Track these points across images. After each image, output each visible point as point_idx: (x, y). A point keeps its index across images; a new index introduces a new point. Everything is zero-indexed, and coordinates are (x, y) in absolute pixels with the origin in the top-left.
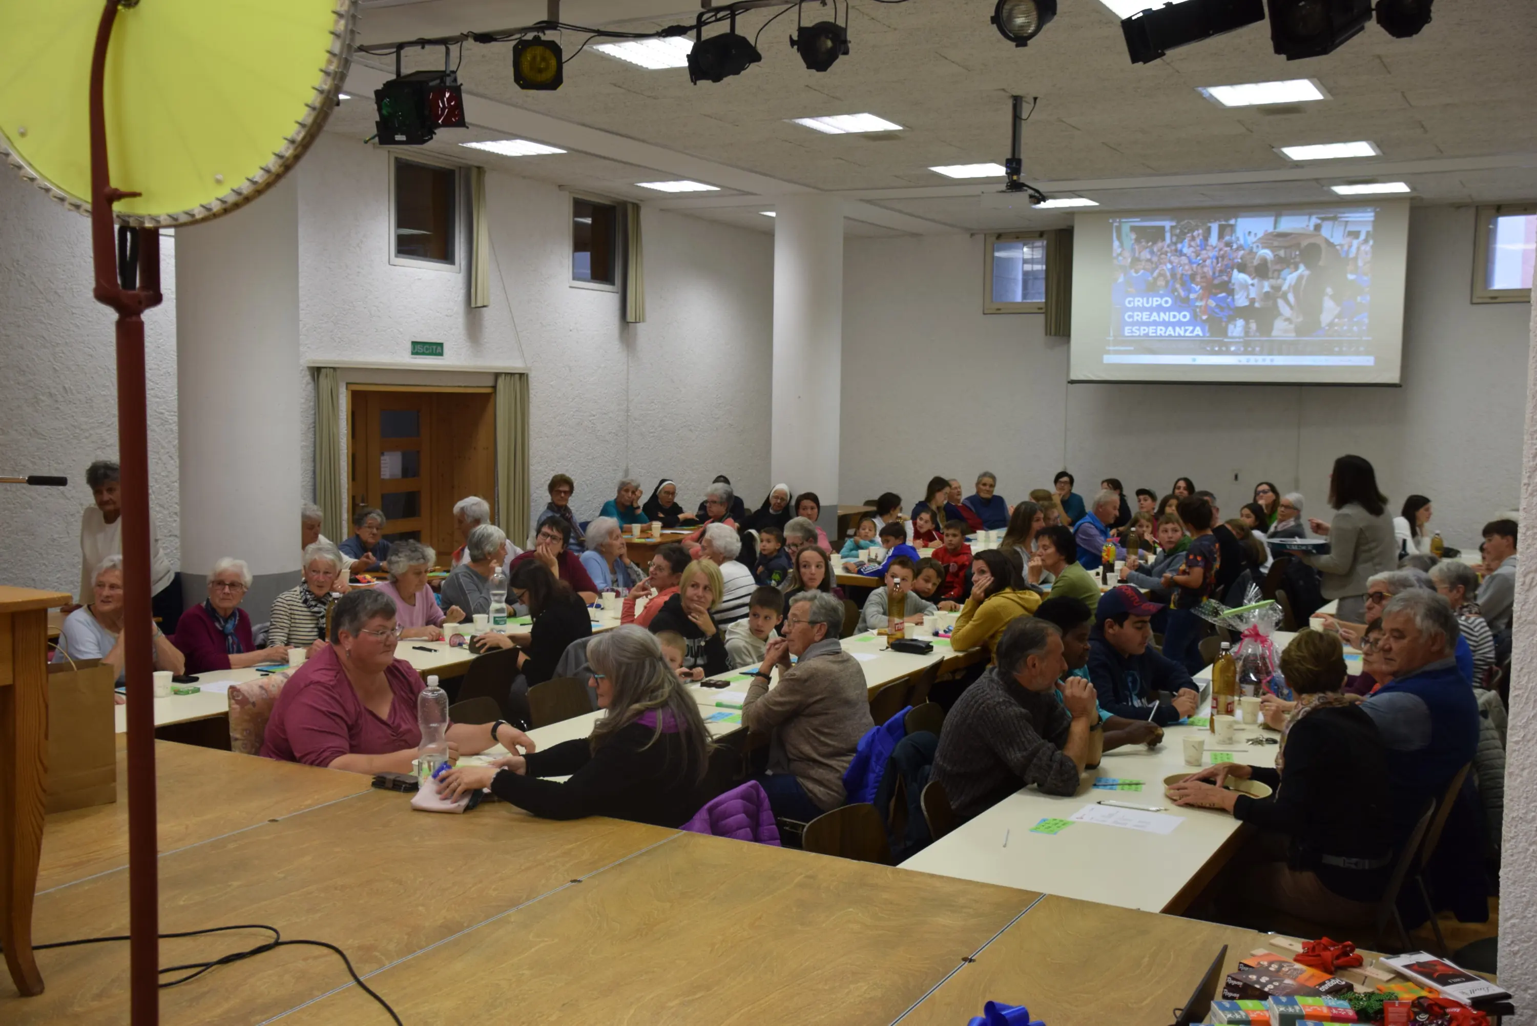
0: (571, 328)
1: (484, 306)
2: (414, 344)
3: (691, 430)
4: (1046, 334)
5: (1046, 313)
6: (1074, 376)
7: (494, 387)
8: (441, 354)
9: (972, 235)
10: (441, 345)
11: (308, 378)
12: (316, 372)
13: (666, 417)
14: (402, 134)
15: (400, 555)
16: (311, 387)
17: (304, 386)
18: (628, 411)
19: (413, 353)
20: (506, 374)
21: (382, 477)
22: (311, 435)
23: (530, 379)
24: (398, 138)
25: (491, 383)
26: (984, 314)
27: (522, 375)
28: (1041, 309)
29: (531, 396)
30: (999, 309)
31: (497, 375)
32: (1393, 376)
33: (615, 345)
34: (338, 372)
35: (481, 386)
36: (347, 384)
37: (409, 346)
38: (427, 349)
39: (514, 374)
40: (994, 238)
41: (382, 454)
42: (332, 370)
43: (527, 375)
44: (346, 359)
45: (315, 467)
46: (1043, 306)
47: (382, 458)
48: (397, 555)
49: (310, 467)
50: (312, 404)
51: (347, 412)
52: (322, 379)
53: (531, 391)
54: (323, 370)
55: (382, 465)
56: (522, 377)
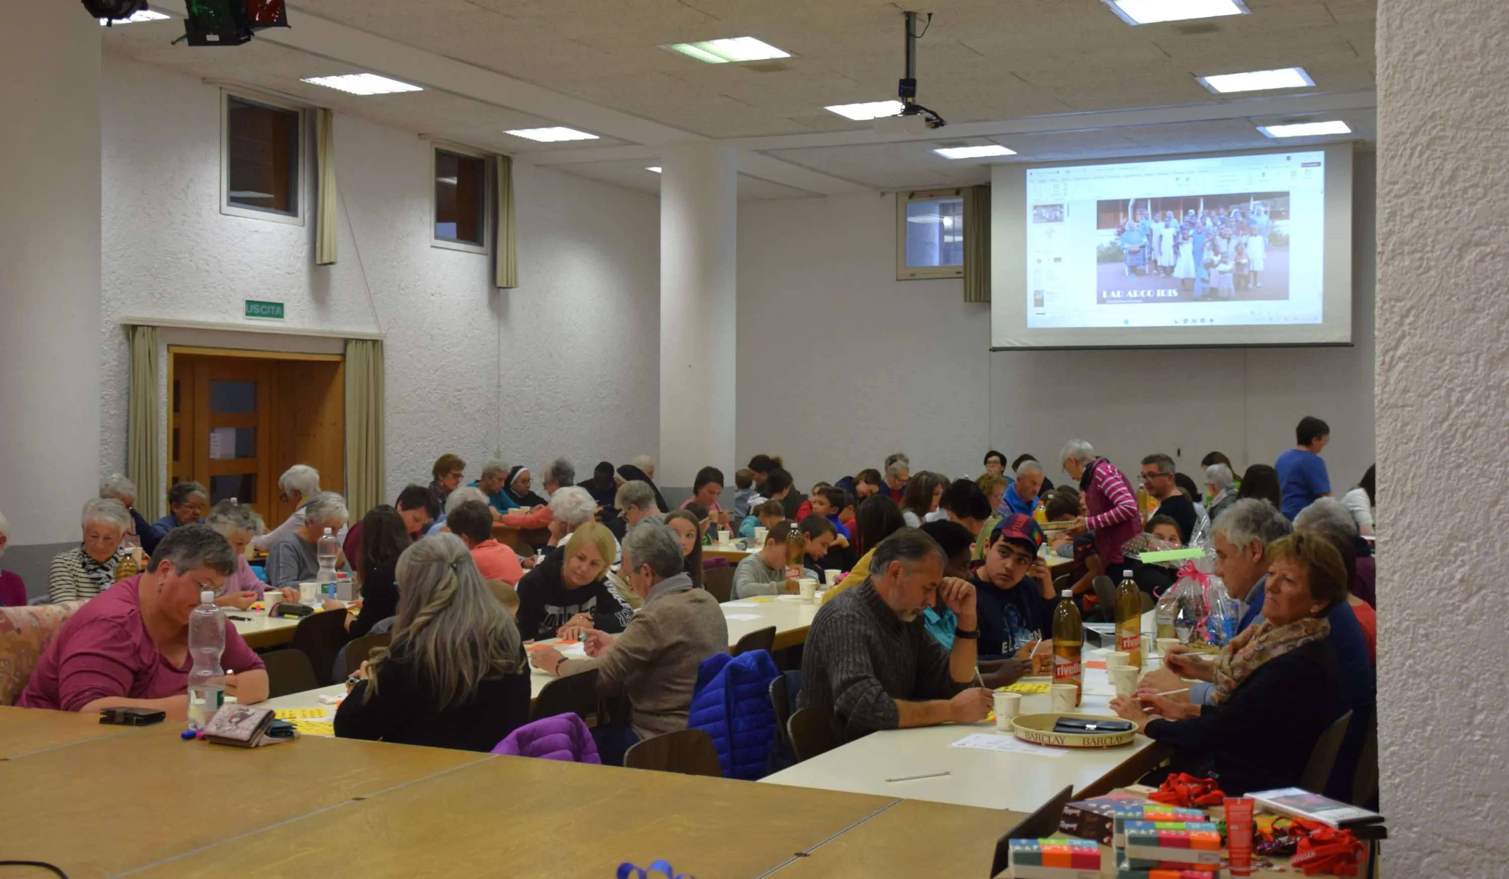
0: (433, 292)
1: (331, 263)
2: (249, 303)
3: (572, 411)
4: (966, 301)
5: (965, 278)
6: (995, 344)
7: (344, 355)
8: (281, 316)
9: (882, 194)
10: (281, 305)
11: (122, 337)
12: (131, 330)
13: (542, 394)
14: (214, 34)
16: (125, 347)
17: (116, 346)
18: (499, 386)
19: (247, 314)
20: (357, 340)
21: (212, 457)
22: (124, 402)
23: (385, 347)
24: (211, 38)
25: (340, 351)
26: (898, 280)
27: (375, 342)
28: (959, 273)
29: (386, 366)
30: (914, 275)
31: (346, 341)
32: (1343, 334)
33: (484, 314)
34: (158, 330)
35: (330, 354)
36: (169, 346)
37: (243, 305)
38: (264, 310)
39: (366, 341)
40: (907, 198)
41: (213, 431)
42: (150, 329)
43: (382, 342)
44: (168, 317)
45: (127, 438)
46: (961, 270)
47: (212, 435)
49: (123, 439)
50: (125, 367)
51: (168, 376)
52: (138, 336)
53: (386, 361)
54: (139, 328)
55: (212, 443)
56: (376, 344)
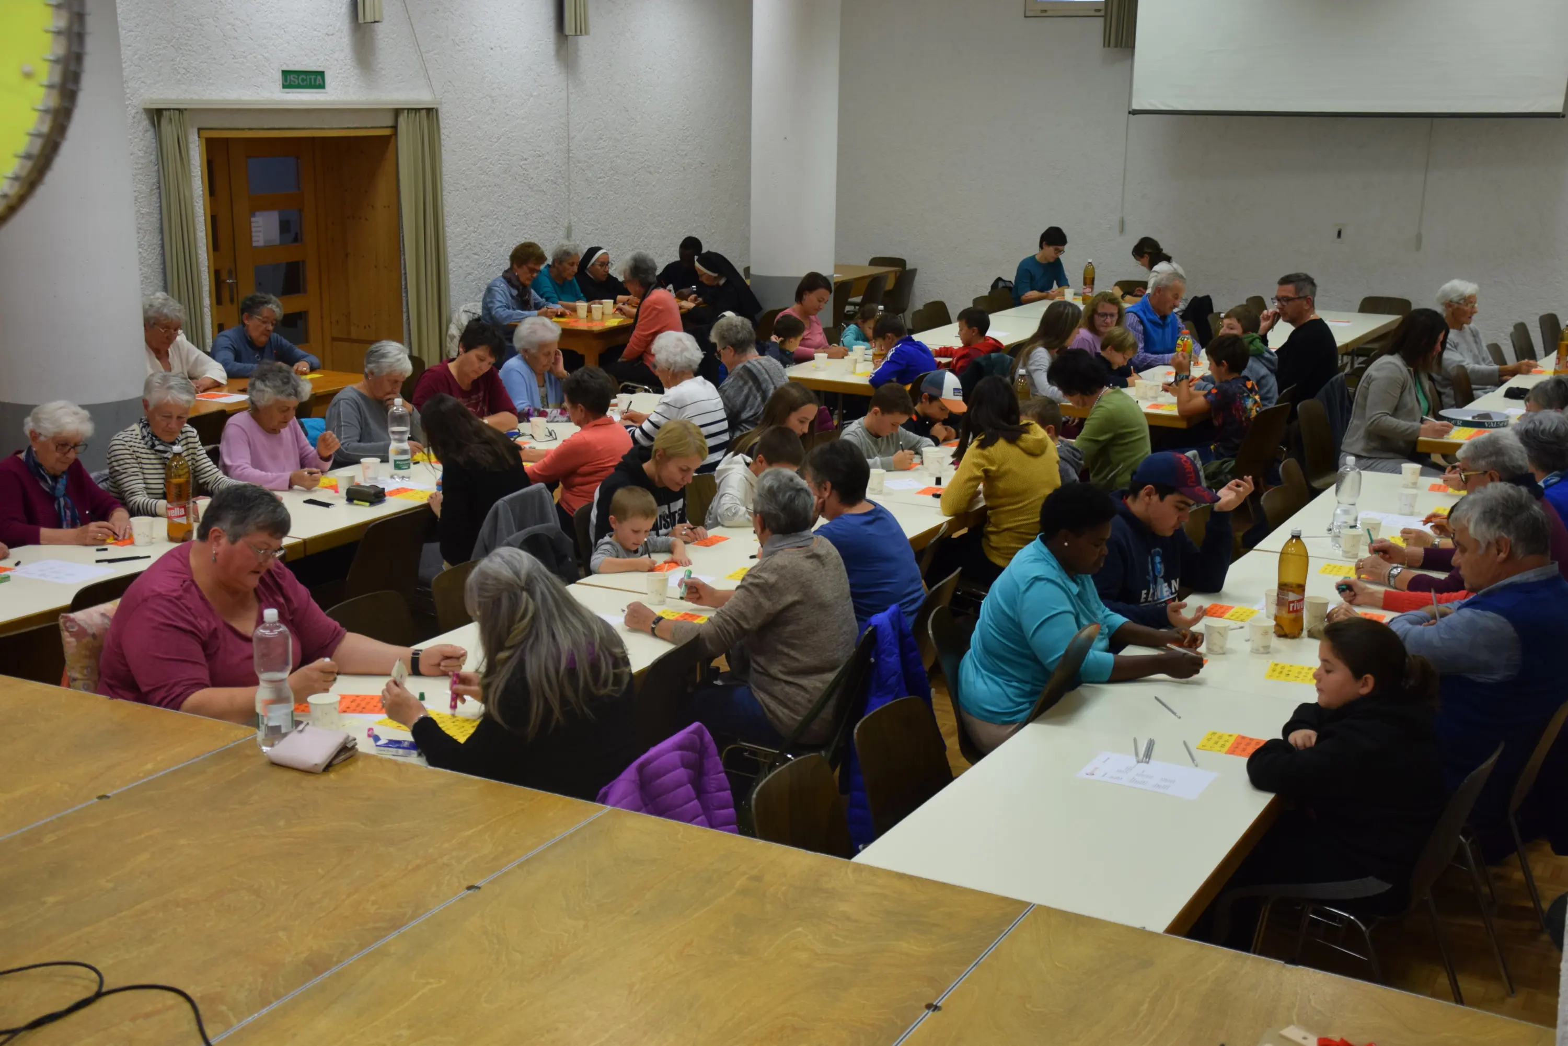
0: (493, 46)
1: (375, 22)
2: (285, 73)
3: (650, 173)
4: (1104, 46)
5: (1105, 17)
6: (1136, 106)
7: (395, 128)
8: (322, 86)
10: (322, 74)
11: (146, 123)
12: (156, 115)
13: (617, 156)
15: (267, 383)
16: (150, 134)
17: (141, 134)
18: (569, 151)
19: (284, 87)
20: (408, 110)
21: (254, 244)
22: (155, 198)
23: (440, 114)
25: (390, 122)
26: (1026, 17)
27: (429, 110)
28: (1099, 10)
29: (443, 137)
30: (1046, 11)
31: (397, 112)
32: (1555, 104)
33: (551, 64)
34: (186, 114)
35: (377, 127)
36: (199, 130)
37: (278, 76)
38: (303, 80)
39: (420, 110)
41: (254, 216)
42: (177, 112)
43: (437, 111)
44: (196, 97)
45: (162, 239)
46: (1102, 7)
47: (253, 219)
48: (263, 381)
49: (157, 240)
50: (153, 157)
51: (201, 165)
52: (164, 122)
53: (442, 131)
54: (164, 112)
55: (253, 229)
56: (431, 112)
